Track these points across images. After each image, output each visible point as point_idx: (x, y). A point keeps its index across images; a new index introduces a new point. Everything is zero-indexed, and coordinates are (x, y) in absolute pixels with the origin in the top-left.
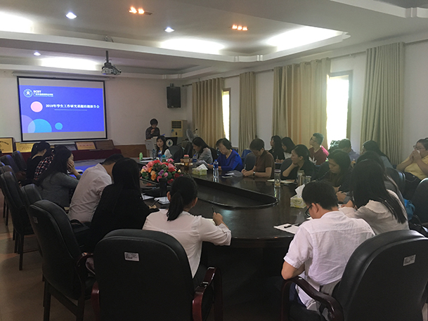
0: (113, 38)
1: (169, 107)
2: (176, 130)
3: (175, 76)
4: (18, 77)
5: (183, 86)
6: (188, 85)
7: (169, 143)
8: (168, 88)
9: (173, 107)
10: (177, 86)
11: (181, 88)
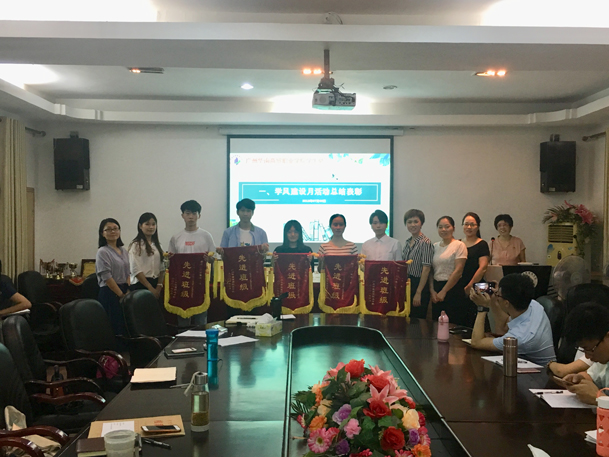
2: (560, 247)
4: (229, 137)
6: (597, 136)
8: (543, 146)
9: (554, 189)
10: (569, 140)
11: (579, 143)
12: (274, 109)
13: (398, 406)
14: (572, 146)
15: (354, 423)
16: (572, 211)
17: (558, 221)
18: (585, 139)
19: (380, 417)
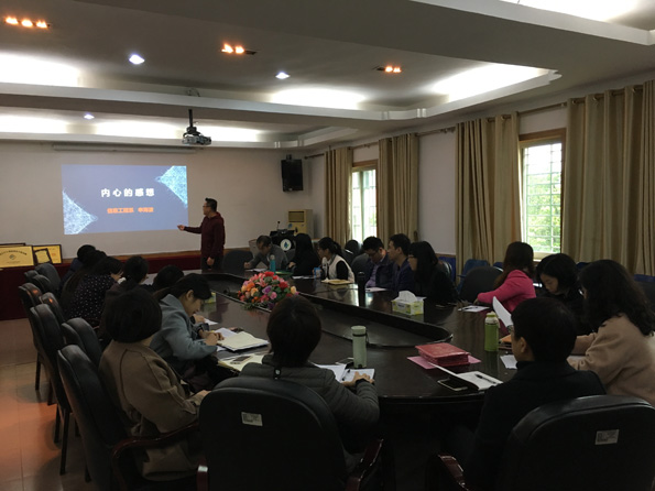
0: (200, 90)
1: (285, 190)
2: (295, 224)
3: (293, 144)
7: (286, 245)
8: (283, 162)
9: (291, 189)
10: (297, 158)
11: (303, 160)
12: (97, 133)
14: (300, 161)
18: (306, 158)
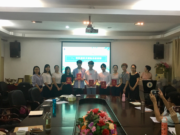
0: (95, 6)
1: (155, 58)
2: (159, 75)
3: (159, 37)
4: (62, 42)
5: (167, 43)
6: (170, 43)
7: (150, 85)
9: (157, 58)
10: (162, 44)
11: (165, 44)
13: (108, 122)
15: (94, 127)
16: (163, 64)
17: (159, 67)
19: (102, 126)
